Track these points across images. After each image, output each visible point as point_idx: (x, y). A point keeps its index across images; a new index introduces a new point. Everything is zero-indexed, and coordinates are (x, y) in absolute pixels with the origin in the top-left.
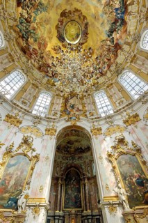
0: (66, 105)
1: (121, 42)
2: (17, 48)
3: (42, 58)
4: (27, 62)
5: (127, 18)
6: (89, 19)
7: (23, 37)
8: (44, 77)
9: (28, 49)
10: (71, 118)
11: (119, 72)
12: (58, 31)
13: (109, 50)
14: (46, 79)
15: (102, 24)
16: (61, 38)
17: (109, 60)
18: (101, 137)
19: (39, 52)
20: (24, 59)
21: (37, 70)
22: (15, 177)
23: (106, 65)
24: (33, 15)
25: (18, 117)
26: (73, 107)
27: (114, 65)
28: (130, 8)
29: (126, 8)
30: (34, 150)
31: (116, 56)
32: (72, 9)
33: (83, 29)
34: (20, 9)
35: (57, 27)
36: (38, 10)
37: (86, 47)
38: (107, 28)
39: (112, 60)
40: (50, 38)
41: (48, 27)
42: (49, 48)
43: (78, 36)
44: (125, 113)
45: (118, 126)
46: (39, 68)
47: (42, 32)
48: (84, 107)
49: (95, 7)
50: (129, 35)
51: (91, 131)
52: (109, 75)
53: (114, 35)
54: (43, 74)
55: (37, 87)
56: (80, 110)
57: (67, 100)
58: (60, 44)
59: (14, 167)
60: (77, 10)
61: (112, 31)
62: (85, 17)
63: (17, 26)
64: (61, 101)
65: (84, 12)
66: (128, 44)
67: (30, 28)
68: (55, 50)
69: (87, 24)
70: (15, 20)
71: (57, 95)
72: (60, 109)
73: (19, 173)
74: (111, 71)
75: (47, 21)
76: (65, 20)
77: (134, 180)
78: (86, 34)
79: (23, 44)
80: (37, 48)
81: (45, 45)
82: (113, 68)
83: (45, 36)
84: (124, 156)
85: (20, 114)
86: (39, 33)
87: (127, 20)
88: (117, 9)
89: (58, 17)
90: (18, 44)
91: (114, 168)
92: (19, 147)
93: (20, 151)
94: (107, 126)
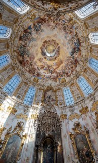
0: (45, 96)
1: (78, 59)
2: (17, 61)
3: (31, 65)
4: (22, 68)
5: (81, 48)
6: (60, 45)
7: (21, 55)
8: (32, 77)
9: (24, 61)
11: (77, 76)
12: (42, 50)
13: (72, 62)
14: (33, 78)
15: (68, 48)
16: (44, 54)
17: (72, 68)
18: (66, 121)
19: (30, 62)
20: (20, 67)
21: (27, 73)
22: (11, 151)
23: (70, 70)
24: (28, 43)
25: (15, 108)
26: (49, 97)
27: (75, 71)
28: (82, 44)
29: (80, 44)
30: (23, 131)
31: (76, 66)
32: (51, 39)
33: (57, 49)
34: (21, 42)
35: (41, 48)
36: (31, 41)
37: (58, 59)
38: (71, 50)
39: (74, 68)
40: (37, 54)
41: (36, 48)
42: (36, 59)
43: (54, 51)
44: (80, 105)
45: (76, 113)
46: (29, 72)
47: (33, 51)
48: (56, 98)
49: (64, 40)
50: (82, 57)
52: (72, 77)
53: (74, 55)
54: (31, 75)
55: (27, 84)
57: (45, 92)
58: (43, 57)
59: (11, 144)
60: (53, 40)
61: (73, 53)
62: (57, 44)
63: (18, 50)
64: (42, 93)
65: (57, 42)
66: (82, 61)
67: (26, 50)
68: (40, 60)
69: (59, 47)
70: (18, 47)
71: (40, 89)
72: (41, 99)
73: (14, 149)
74: (73, 75)
75: (36, 46)
76: (46, 45)
77: (84, 153)
78: (58, 52)
79: (21, 58)
80: (28, 59)
81: (34, 58)
82: (74, 73)
83: (34, 53)
84: (79, 136)
86: (31, 52)
87: (81, 49)
88: (75, 43)
89: (43, 43)
90: (18, 59)
91: (73, 144)
92: (15, 129)
93: (15, 132)
94: (70, 113)
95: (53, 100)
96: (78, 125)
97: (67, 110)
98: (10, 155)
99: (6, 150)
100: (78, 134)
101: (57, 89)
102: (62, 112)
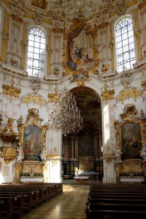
0: (69, 52)
10: (77, 76)
18: (113, 102)
22: (32, 142)
25: (15, 86)
30: (41, 120)
45: (134, 88)
48: (96, 52)
51: (102, 95)
56: (90, 60)
59: (29, 136)
64: (61, 43)
71: (54, 30)
85: (15, 79)
91: (118, 134)
92: (28, 119)
93: (30, 123)
94: (122, 88)
95: (88, 60)
96: (131, 109)
97: (117, 82)
98: (32, 146)
99: (25, 141)
100: (128, 122)
101: (100, 27)
102: (106, 87)
